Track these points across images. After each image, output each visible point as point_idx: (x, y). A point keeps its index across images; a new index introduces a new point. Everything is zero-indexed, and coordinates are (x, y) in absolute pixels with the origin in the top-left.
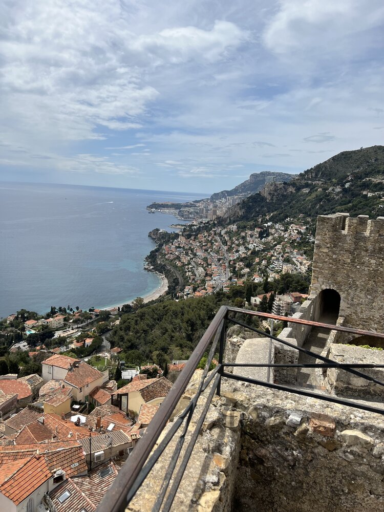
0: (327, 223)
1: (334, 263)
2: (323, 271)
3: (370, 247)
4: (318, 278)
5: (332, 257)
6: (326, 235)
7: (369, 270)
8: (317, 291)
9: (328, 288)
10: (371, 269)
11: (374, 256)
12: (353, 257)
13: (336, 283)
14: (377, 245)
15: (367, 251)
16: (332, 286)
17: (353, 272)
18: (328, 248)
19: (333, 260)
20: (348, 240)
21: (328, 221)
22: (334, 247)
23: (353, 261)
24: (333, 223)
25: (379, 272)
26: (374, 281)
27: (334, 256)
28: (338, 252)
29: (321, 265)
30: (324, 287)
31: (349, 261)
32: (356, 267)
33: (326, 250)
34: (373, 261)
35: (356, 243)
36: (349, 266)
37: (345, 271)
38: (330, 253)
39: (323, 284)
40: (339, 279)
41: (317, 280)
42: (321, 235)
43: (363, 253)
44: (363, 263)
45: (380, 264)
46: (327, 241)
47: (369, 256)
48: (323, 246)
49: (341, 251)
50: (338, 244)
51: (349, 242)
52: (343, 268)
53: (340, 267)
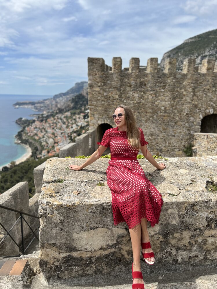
0: (96, 63)
1: (105, 100)
2: (98, 108)
3: (133, 82)
4: (94, 115)
5: (103, 94)
6: (96, 74)
7: (133, 103)
8: (95, 126)
9: (103, 122)
10: (135, 102)
11: (136, 90)
12: (120, 93)
13: (109, 118)
14: (138, 80)
15: (130, 86)
16: (106, 120)
18: (99, 86)
19: (106, 97)
20: (115, 78)
21: (96, 61)
22: (104, 85)
23: (120, 96)
24: (101, 63)
25: (141, 104)
26: (138, 112)
27: (105, 94)
28: (107, 90)
29: (95, 103)
30: (100, 123)
31: (117, 97)
32: (123, 101)
33: (97, 89)
34: (136, 95)
35: (121, 80)
36: (118, 101)
38: (101, 92)
39: (99, 119)
41: (94, 117)
42: (93, 75)
43: (128, 89)
44: (129, 98)
45: (142, 97)
46: (98, 80)
47: (132, 90)
48: (95, 86)
49: (109, 88)
50: (107, 82)
51: (116, 79)
52: (113, 104)
53: (111, 103)
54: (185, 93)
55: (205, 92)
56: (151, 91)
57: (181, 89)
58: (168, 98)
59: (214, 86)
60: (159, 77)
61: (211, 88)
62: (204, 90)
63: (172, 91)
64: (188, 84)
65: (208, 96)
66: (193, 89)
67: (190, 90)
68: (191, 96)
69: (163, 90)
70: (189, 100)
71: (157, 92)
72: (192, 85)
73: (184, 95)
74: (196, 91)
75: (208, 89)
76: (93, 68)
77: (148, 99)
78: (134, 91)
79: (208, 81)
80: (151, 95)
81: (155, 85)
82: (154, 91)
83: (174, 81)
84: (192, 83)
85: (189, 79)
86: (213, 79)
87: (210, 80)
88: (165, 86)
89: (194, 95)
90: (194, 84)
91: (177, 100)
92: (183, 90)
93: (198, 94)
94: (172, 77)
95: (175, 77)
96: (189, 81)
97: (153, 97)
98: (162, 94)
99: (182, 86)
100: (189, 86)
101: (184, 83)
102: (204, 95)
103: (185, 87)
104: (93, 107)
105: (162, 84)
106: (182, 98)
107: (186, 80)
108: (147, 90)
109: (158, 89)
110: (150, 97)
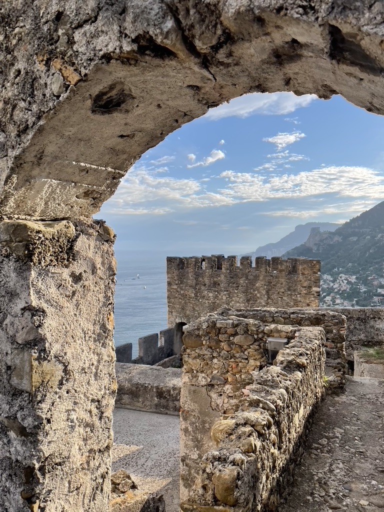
0: (174, 263)
1: (182, 298)
2: (175, 306)
3: (207, 281)
4: (172, 312)
5: (180, 292)
6: (174, 273)
7: (208, 302)
8: (172, 324)
9: (180, 321)
10: (210, 302)
11: (210, 289)
12: (196, 292)
13: (186, 316)
15: (205, 285)
16: (183, 319)
17: (197, 305)
18: (177, 284)
19: (183, 295)
21: (174, 260)
22: (181, 283)
23: (196, 296)
24: (178, 262)
25: (216, 304)
27: (182, 292)
28: (184, 288)
29: (173, 300)
30: (177, 321)
31: (193, 295)
32: (199, 300)
33: (175, 287)
34: (211, 295)
35: (196, 279)
36: (194, 299)
37: (191, 305)
38: (179, 289)
39: (176, 318)
40: (188, 312)
41: (172, 315)
42: (171, 273)
43: (203, 288)
44: (204, 297)
45: (216, 297)
46: (176, 278)
47: (207, 289)
48: (173, 283)
49: (186, 286)
50: (183, 281)
51: (191, 278)
52: (190, 302)
53: (187, 301)
54: (258, 295)
55: (281, 295)
56: (225, 291)
57: (254, 291)
58: (242, 299)
59: (289, 290)
60: (231, 277)
61: (285, 291)
62: (279, 293)
63: (245, 292)
64: (261, 286)
65: (284, 300)
66: (267, 292)
67: (264, 292)
68: (266, 299)
69: (236, 291)
70: (264, 303)
71: (231, 292)
72: (265, 287)
73: (258, 298)
74: (270, 294)
75: (283, 293)
76: (171, 267)
77: (222, 299)
78: (209, 290)
79: (282, 284)
80: (225, 295)
81: (229, 285)
82: (227, 291)
83: (246, 282)
84: (265, 285)
85: (262, 281)
86: (287, 282)
87: (284, 283)
88: (238, 286)
89: (269, 298)
90: (267, 286)
91: (251, 302)
92: (256, 292)
93: (272, 297)
94: (244, 278)
95: (247, 278)
96: (262, 283)
97: (227, 298)
98: (235, 295)
99: (255, 288)
100: (262, 288)
101: (257, 285)
102: (279, 299)
103: (258, 290)
104: (171, 304)
105: (235, 285)
106: (257, 301)
107: (259, 281)
108: (221, 291)
109: (231, 289)
110: (224, 298)
